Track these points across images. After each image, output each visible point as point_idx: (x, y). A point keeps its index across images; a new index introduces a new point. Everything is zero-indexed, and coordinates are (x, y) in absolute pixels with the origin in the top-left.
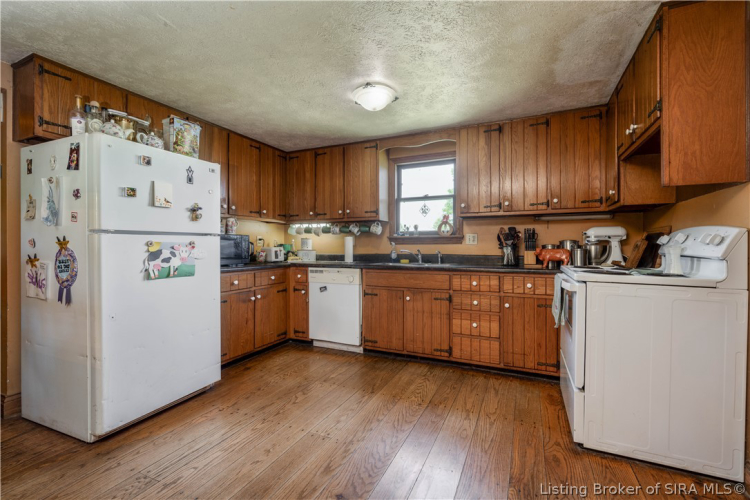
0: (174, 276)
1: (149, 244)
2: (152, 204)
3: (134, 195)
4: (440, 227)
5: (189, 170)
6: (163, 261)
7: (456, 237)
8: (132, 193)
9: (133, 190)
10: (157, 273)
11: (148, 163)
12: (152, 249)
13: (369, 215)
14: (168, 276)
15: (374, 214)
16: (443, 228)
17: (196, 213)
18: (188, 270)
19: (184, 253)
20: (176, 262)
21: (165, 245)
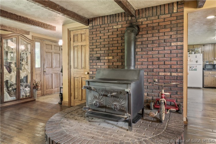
1: (190, 66)
5: (196, 56)
10: (191, 70)
17: (197, 62)
18: (195, 70)
19: (195, 67)
20: (193, 69)
21: (192, 66)
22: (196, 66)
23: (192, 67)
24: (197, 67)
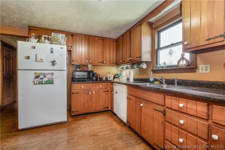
0: (44, 84)
1: (35, 73)
2: (36, 61)
3: (29, 59)
4: (179, 62)
5: (52, 49)
6: (40, 79)
7: (192, 68)
8: (28, 58)
9: (29, 57)
10: (37, 83)
11: (35, 48)
12: (36, 75)
13: (138, 59)
14: (42, 84)
15: (140, 58)
16: (181, 63)
17: (53, 63)
18: (51, 82)
19: (49, 76)
20: (45, 79)
21: (41, 74)
22: (52, 74)
23: (42, 76)
24: (54, 77)
